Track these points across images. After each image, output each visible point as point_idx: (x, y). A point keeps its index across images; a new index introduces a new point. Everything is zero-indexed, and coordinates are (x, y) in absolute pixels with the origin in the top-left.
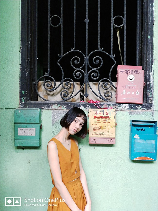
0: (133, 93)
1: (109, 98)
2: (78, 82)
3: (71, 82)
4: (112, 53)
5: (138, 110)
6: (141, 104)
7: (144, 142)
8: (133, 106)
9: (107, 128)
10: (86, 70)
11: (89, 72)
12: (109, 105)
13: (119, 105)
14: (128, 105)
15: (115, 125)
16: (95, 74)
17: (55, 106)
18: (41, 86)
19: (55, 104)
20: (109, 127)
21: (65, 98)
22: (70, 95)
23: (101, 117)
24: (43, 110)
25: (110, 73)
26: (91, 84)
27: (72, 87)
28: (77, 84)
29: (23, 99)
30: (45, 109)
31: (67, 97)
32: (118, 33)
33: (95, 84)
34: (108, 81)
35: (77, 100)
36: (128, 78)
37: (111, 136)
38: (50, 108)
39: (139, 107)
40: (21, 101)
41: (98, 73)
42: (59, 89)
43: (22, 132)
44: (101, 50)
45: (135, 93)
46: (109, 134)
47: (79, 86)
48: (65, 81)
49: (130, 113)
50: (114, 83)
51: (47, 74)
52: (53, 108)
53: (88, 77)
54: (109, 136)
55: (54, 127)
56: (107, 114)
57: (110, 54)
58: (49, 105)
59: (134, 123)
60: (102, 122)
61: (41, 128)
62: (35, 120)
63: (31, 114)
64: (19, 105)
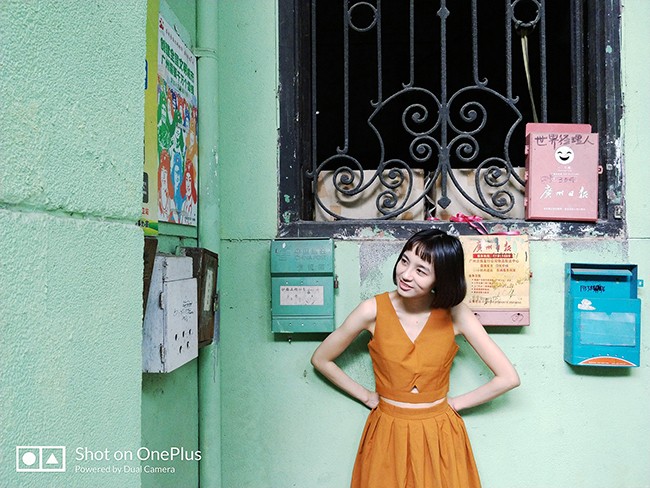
0: (571, 194)
1: (504, 208)
2: (417, 170)
3: (404, 171)
4: (510, 93)
5: (586, 238)
6: (592, 223)
7: (607, 318)
8: (572, 226)
9: (508, 284)
10: (444, 137)
11: (451, 143)
12: (509, 226)
13: (536, 225)
14: (559, 225)
15: (528, 277)
16: (468, 148)
17: (366, 233)
18: (322, 181)
19: (366, 225)
20: (514, 282)
22: (399, 205)
23: (492, 256)
24: (337, 243)
25: (507, 144)
26: (455, 172)
27: (406, 185)
28: (418, 174)
29: (287, 216)
30: (342, 239)
31: (391, 210)
32: (524, 42)
33: (464, 173)
34: (502, 165)
35: (416, 216)
36: (557, 156)
37: (518, 306)
38: (354, 237)
39: (589, 229)
40: (282, 220)
41: (476, 142)
42: (369, 191)
44: (482, 85)
45: (577, 193)
46: (513, 299)
47: (422, 180)
48: (387, 167)
49: (565, 245)
50: (518, 170)
51: (341, 153)
52: (361, 237)
53: (448, 155)
54: (512, 306)
55: (364, 284)
56: (508, 248)
57: (506, 96)
58: (351, 228)
59: (577, 271)
60: (495, 270)
61: (336, 285)
62: (322, 266)
63: (312, 250)
64: (279, 230)
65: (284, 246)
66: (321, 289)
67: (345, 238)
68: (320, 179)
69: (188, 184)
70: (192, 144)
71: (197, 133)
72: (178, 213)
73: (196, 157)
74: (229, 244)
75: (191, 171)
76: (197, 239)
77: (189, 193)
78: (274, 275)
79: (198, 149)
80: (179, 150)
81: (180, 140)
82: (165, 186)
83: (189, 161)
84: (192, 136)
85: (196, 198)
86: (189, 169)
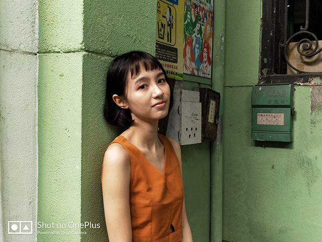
17: (316, 81)
19: (316, 76)
24: (296, 87)
29: (265, 71)
30: (300, 85)
38: (307, 84)
40: (262, 74)
51: (303, 30)
52: (312, 83)
55: (313, 114)
58: (306, 78)
61: (293, 114)
62: (283, 101)
64: (260, 80)
65: (260, 89)
66: (282, 115)
68: (290, 48)
69: (205, 54)
70: (208, 32)
72: (197, 70)
74: (230, 89)
76: (211, 85)
77: (205, 60)
78: (253, 106)
80: (199, 36)
81: (200, 31)
82: (188, 55)
83: (206, 42)
84: (209, 27)
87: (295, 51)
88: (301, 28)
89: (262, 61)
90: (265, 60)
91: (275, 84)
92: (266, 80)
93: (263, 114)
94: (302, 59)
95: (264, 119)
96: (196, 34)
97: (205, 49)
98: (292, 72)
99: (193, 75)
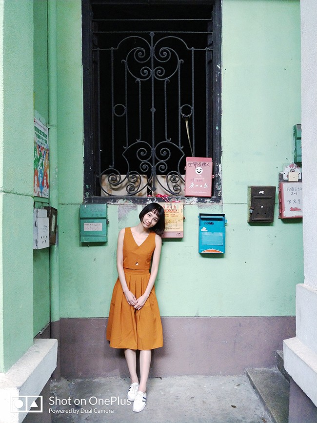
0: (201, 186)
1: (178, 191)
2: (144, 175)
3: (137, 175)
4: (180, 144)
5: (207, 204)
6: (209, 198)
7: (212, 234)
8: (202, 199)
9: (175, 221)
10: (154, 162)
11: (156, 165)
12: (177, 199)
13: (188, 199)
14: (197, 198)
15: (182, 218)
16: (163, 167)
17: (121, 201)
18: (104, 179)
19: (121, 198)
20: (177, 221)
21: (131, 192)
22: (136, 189)
23: (169, 210)
24: (108, 205)
25: (179, 166)
26: (159, 177)
27: (139, 180)
28: (144, 177)
29: (87, 194)
31: (133, 192)
32: (187, 122)
33: (163, 177)
34: (177, 174)
35: (144, 194)
36: (196, 171)
37: (179, 230)
38: (115, 203)
39: (208, 200)
40: (85, 196)
41: (166, 165)
42: (124, 183)
43: (88, 227)
44: (168, 141)
45: (203, 186)
46: (177, 227)
47: (146, 180)
48: (131, 174)
49: (199, 206)
50: (183, 176)
51: (111, 167)
52: (119, 203)
53: (155, 170)
54: (177, 230)
55: (120, 223)
56: (175, 207)
57: (178, 146)
58: (115, 199)
59: (202, 217)
60: (170, 216)
61: (107, 223)
62: (101, 215)
63: (97, 208)
64: (84, 200)
65: (86, 206)
66: (101, 224)
67: (112, 203)
68: (103, 178)
69: (45, 181)
70: (47, 164)
71: (49, 160)
72: (41, 193)
73: (48, 169)
74: (62, 206)
75: (46, 176)
76: (49, 203)
77: (45, 185)
78: (81, 219)
79: (49, 166)
80: (41, 168)
81: (42, 164)
82: (36, 183)
83: (45, 172)
84: (47, 162)
85: (48, 187)
86: (45, 175)
87: (106, 181)
88: (110, 166)
89: (85, 187)
90: (87, 186)
91: (95, 203)
92: (88, 201)
93: (88, 224)
94: (110, 186)
95: (89, 227)
96: (39, 167)
97: (45, 177)
98: (104, 194)
99: (38, 197)
